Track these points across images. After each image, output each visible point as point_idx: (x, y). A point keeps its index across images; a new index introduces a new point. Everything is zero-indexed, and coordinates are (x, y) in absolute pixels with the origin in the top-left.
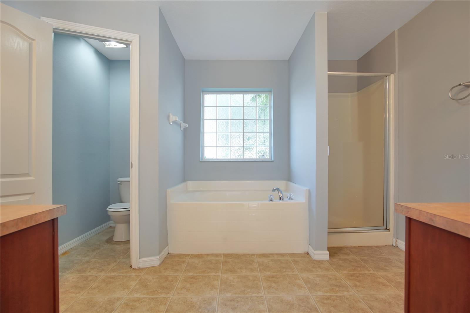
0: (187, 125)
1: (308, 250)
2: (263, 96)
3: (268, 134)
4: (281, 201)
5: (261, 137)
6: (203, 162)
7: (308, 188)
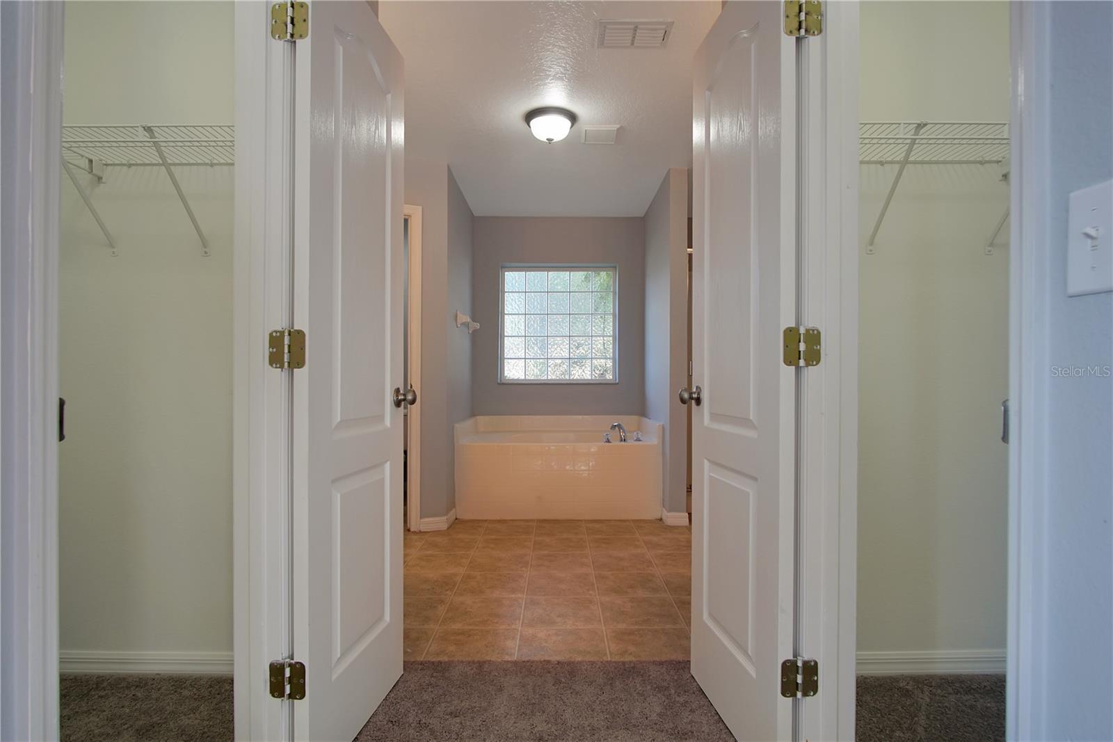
0: (477, 326)
1: (661, 515)
2: (603, 274)
3: (611, 338)
4: (623, 443)
5: (599, 343)
6: (504, 384)
7: (661, 424)
